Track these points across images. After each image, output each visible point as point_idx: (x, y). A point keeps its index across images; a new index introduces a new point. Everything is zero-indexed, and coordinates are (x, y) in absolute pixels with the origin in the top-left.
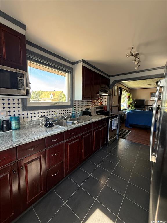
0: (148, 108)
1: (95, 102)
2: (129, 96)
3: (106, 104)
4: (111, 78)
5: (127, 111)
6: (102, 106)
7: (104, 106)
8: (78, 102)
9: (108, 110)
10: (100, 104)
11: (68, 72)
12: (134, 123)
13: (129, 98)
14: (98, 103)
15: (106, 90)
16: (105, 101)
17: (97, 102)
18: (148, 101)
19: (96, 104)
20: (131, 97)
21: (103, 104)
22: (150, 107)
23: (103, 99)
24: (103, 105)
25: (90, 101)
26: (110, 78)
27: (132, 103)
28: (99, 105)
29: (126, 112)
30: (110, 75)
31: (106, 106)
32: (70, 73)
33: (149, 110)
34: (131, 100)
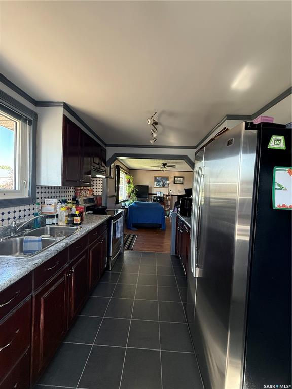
0: (152, 197)
1: (81, 190)
2: (130, 180)
3: (101, 194)
4: (108, 149)
5: (127, 203)
6: (92, 197)
7: (96, 196)
8: (47, 190)
9: (104, 204)
10: (90, 193)
11: (25, 120)
12: (139, 222)
13: (129, 182)
14: (86, 192)
15: (102, 168)
16: (98, 188)
17: (85, 190)
18: (151, 188)
19: (83, 192)
20: (131, 181)
21: (95, 193)
22: (154, 197)
23: (94, 185)
24: (94, 195)
25: (72, 187)
26: (107, 147)
27: (133, 191)
28: (88, 194)
29: (126, 205)
30: (107, 144)
31: (101, 197)
32: (30, 123)
33: (154, 201)
34: (132, 186)
